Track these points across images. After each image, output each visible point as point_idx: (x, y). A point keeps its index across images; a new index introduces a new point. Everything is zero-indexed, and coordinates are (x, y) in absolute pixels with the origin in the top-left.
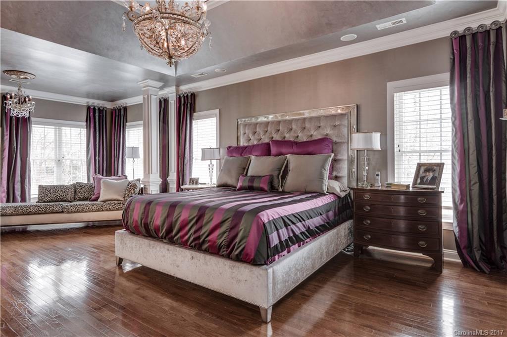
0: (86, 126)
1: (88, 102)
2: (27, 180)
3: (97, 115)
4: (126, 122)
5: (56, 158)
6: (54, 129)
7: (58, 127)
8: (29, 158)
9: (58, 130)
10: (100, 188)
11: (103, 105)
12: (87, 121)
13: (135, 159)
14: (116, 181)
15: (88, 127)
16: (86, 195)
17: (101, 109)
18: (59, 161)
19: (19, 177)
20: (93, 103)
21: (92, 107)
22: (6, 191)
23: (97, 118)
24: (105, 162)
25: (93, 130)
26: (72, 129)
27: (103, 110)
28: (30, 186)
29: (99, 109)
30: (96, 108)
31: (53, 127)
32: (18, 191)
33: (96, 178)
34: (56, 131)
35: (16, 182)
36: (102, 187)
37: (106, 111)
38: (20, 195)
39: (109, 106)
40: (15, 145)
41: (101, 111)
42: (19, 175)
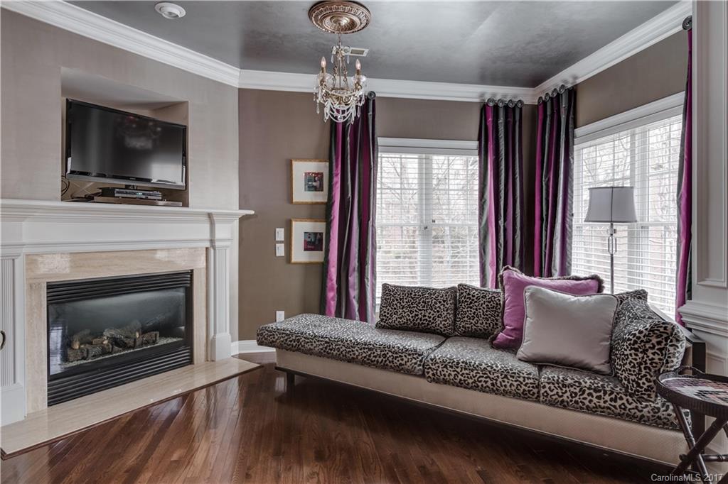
0: (477, 151)
1: (482, 95)
2: (369, 267)
3: (501, 121)
4: (575, 127)
5: (422, 222)
6: (417, 160)
7: (424, 156)
8: (373, 221)
9: (424, 160)
10: (522, 315)
11: (515, 96)
12: (479, 139)
13: (617, 226)
14: (572, 298)
15: (483, 152)
16: (482, 324)
17: (511, 105)
18: (426, 228)
19: (357, 260)
20: (494, 95)
21: (491, 104)
22: (336, 286)
23: (502, 129)
24: (518, 232)
25: (493, 158)
26: (451, 158)
27: (514, 109)
28: (375, 279)
29: (506, 107)
30: (501, 105)
31: (416, 156)
32: (354, 290)
33: (509, 278)
34: (420, 164)
35: (351, 269)
36: (528, 311)
37: (521, 109)
38: (357, 297)
39: (528, 96)
40: (350, 195)
41: (511, 110)
42: (357, 255)
